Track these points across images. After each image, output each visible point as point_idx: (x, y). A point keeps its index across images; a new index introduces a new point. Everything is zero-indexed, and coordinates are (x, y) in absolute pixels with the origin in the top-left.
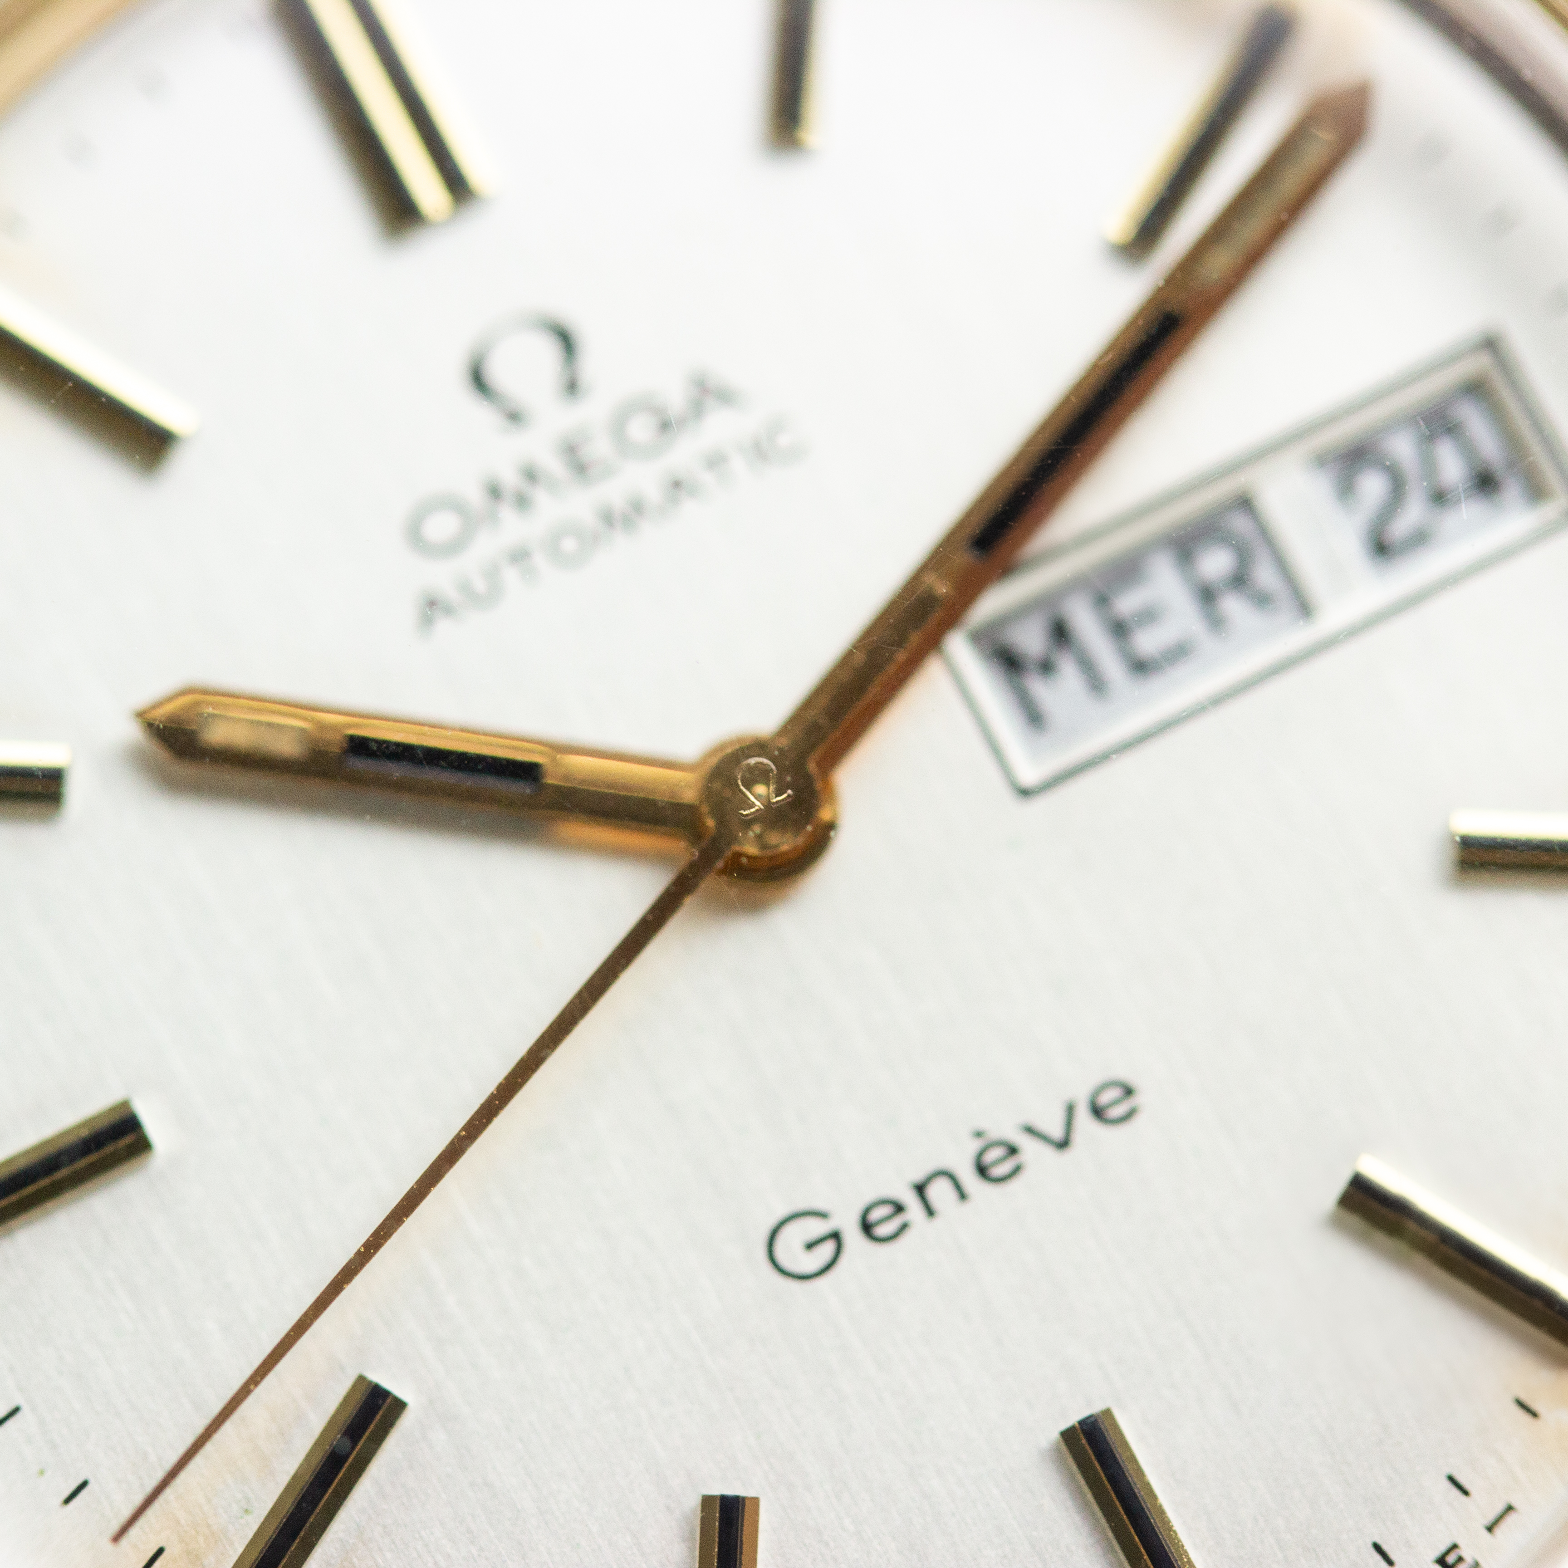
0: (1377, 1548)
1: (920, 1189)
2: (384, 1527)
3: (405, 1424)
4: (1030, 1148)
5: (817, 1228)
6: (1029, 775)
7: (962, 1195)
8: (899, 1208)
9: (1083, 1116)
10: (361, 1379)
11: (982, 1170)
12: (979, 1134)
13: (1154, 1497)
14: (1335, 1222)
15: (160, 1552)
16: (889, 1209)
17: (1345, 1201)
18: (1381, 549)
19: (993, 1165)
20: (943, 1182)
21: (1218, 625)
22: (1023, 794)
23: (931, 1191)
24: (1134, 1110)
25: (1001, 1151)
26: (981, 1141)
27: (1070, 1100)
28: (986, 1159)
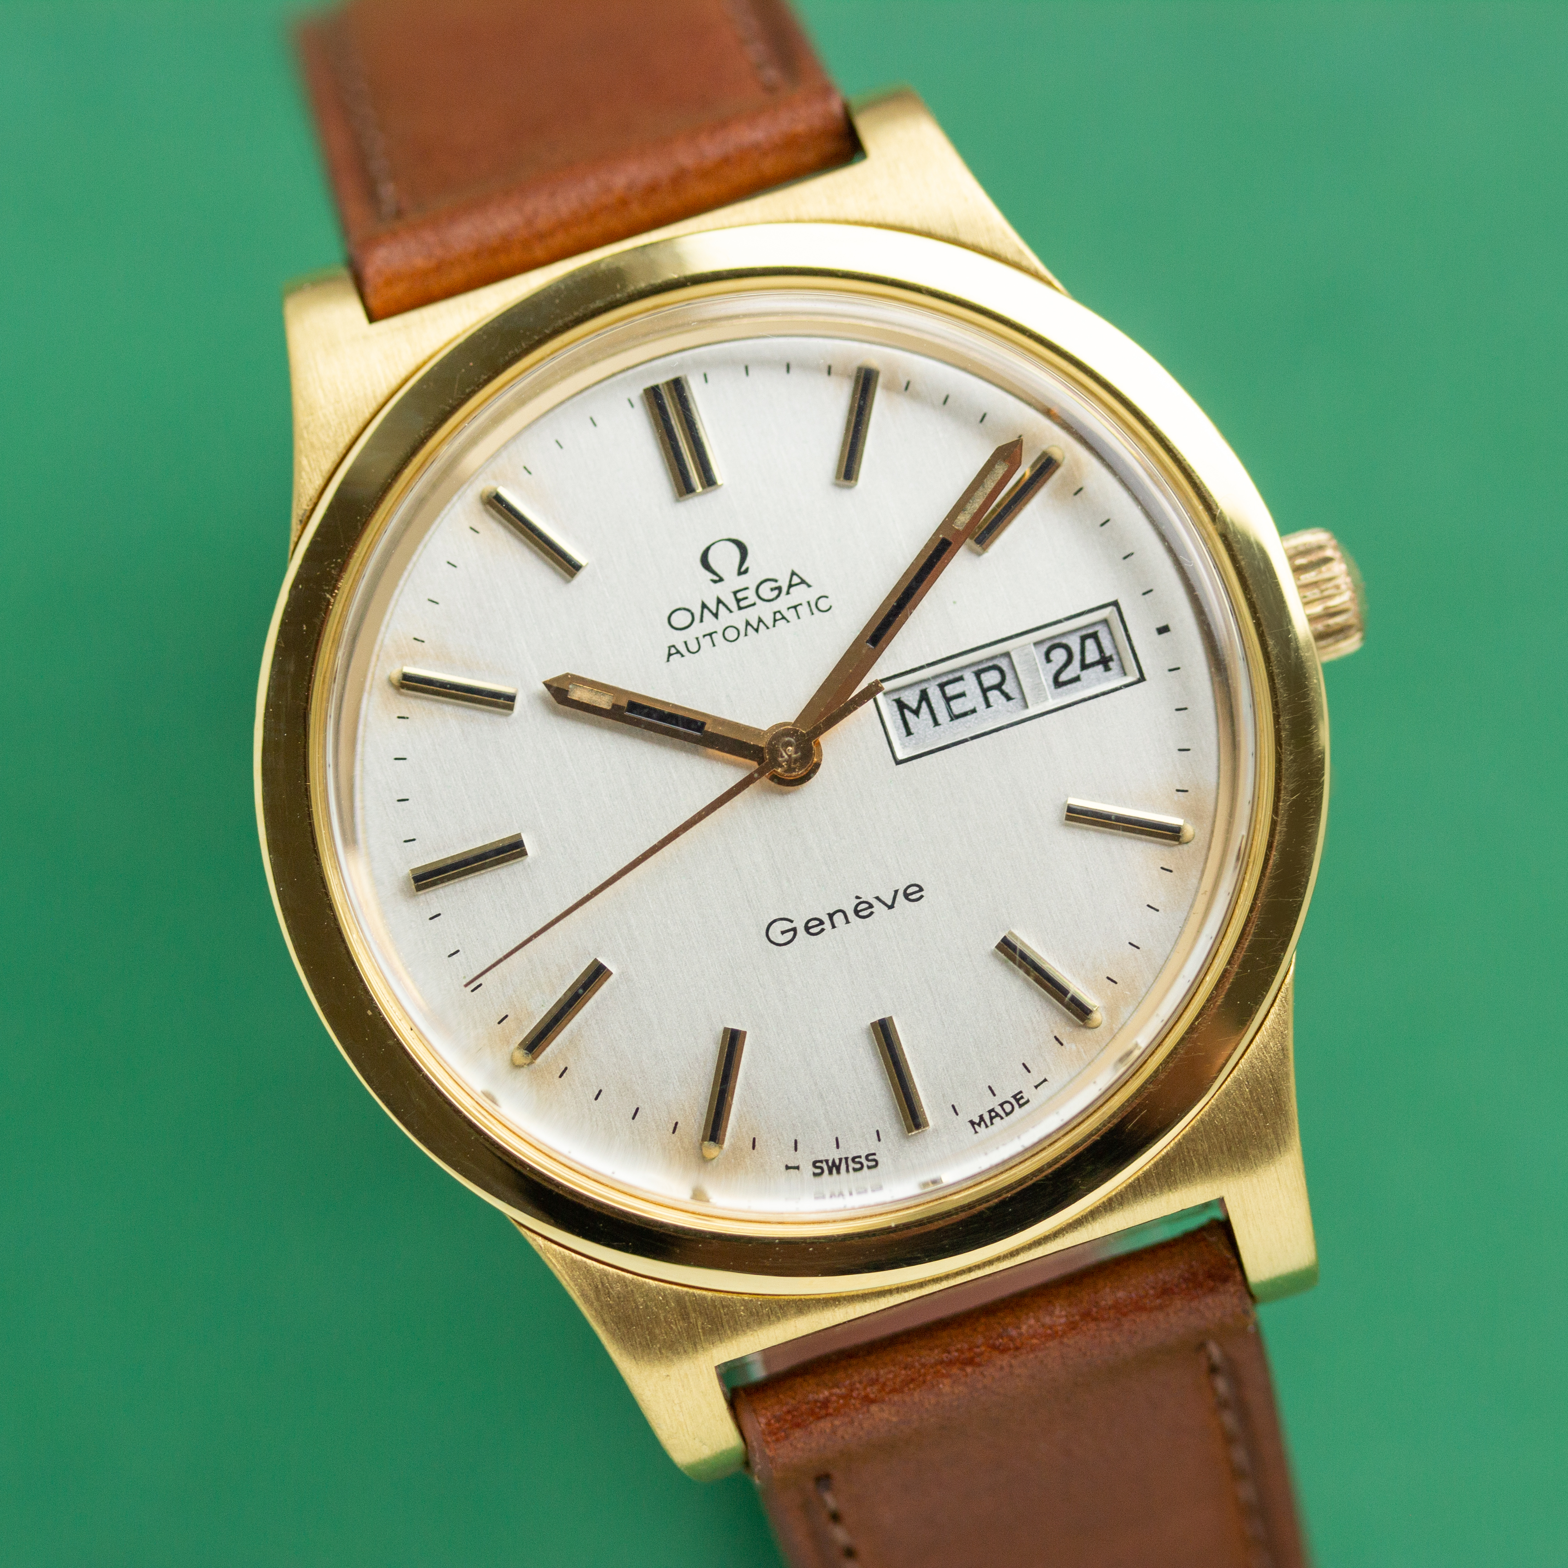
0: (990, 1088)
1: (831, 916)
2: (596, 1020)
3: (611, 979)
4: (877, 906)
5: (787, 925)
6: (900, 756)
7: (848, 922)
8: (822, 923)
9: (900, 896)
10: (595, 960)
11: (857, 912)
12: (857, 897)
13: (904, 1055)
14: (994, 954)
15: (506, 1016)
16: (817, 922)
17: (998, 947)
18: (1058, 683)
19: (861, 910)
20: (840, 915)
21: (988, 705)
22: (898, 762)
23: (835, 917)
24: (922, 897)
25: (865, 906)
26: (859, 901)
27: (896, 889)
28: (860, 908)
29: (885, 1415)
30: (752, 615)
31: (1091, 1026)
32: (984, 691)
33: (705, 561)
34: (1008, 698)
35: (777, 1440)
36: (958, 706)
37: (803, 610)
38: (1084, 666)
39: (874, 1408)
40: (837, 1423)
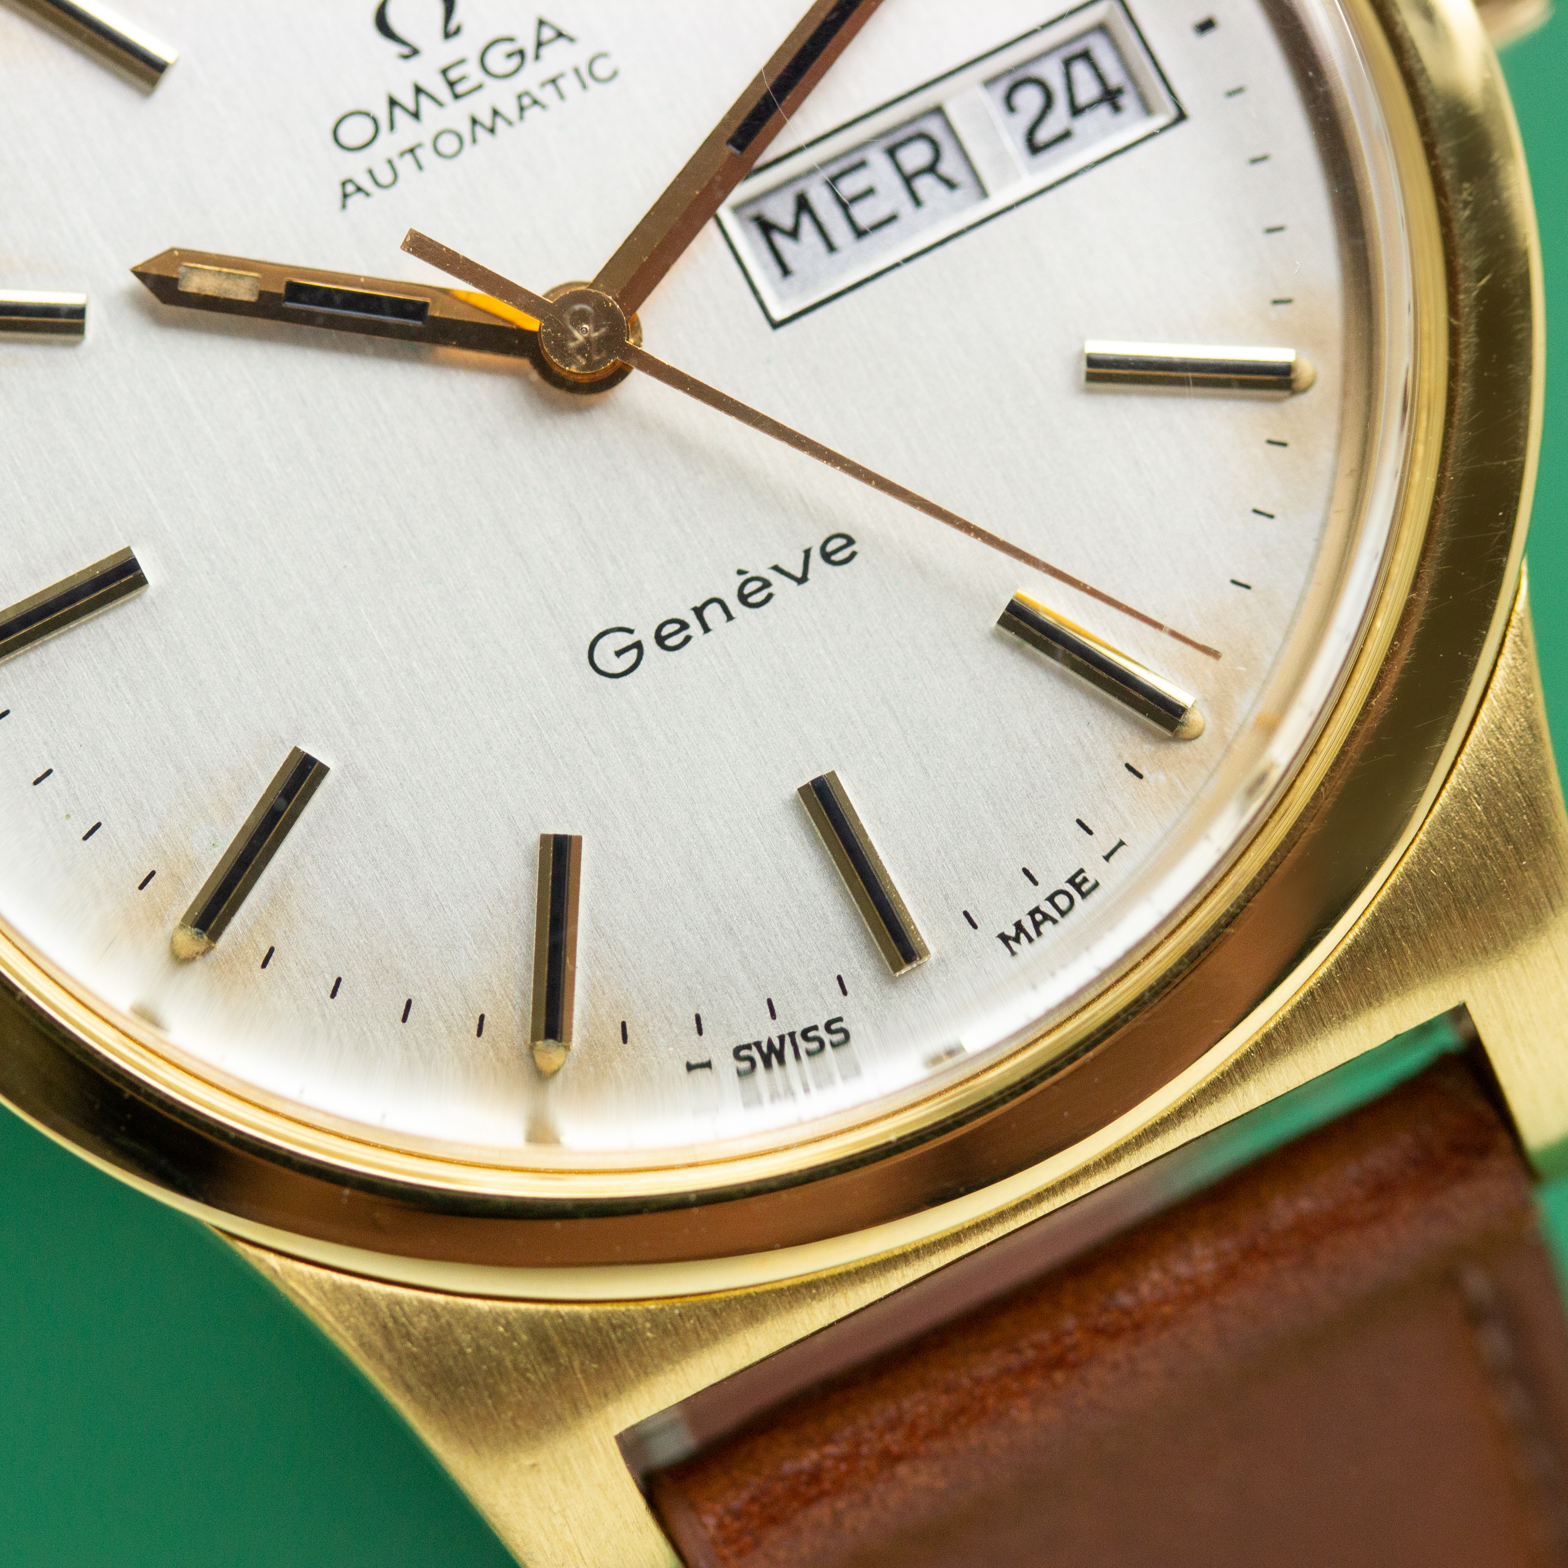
0: (1026, 871)
1: (699, 612)
2: (313, 856)
3: (328, 781)
4: (778, 582)
5: (625, 640)
6: (778, 314)
7: (730, 617)
8: (684, 626)
9: (816, 558)
10: (296, 750)
11: (743, 598)
12: (741, 572)
13: (866, 836)
14: (997, 636)
15: (153, 874)
16: (676, 627)
17: (1004, 621)
18: (1034, 148)
19: (751, 594)
20: (715, 606)
21: (917, 202)
22: (776, 325)
23: (707, 614)
24: (853, 555)
25: (756, 585)
26: (743, 578)
27: (807, 547)
28: (747, 590)
29: (923, 1479)
30: (479, 104)
31: (1188, 736)
32: (908, 180)
33: (382, 25)
34: (950, 184)
35: (741, 1553)
36: (864, 214)
37: (569, 84)
38: (1076, 111)
39: (902, 1470)
40: (840, 1504)
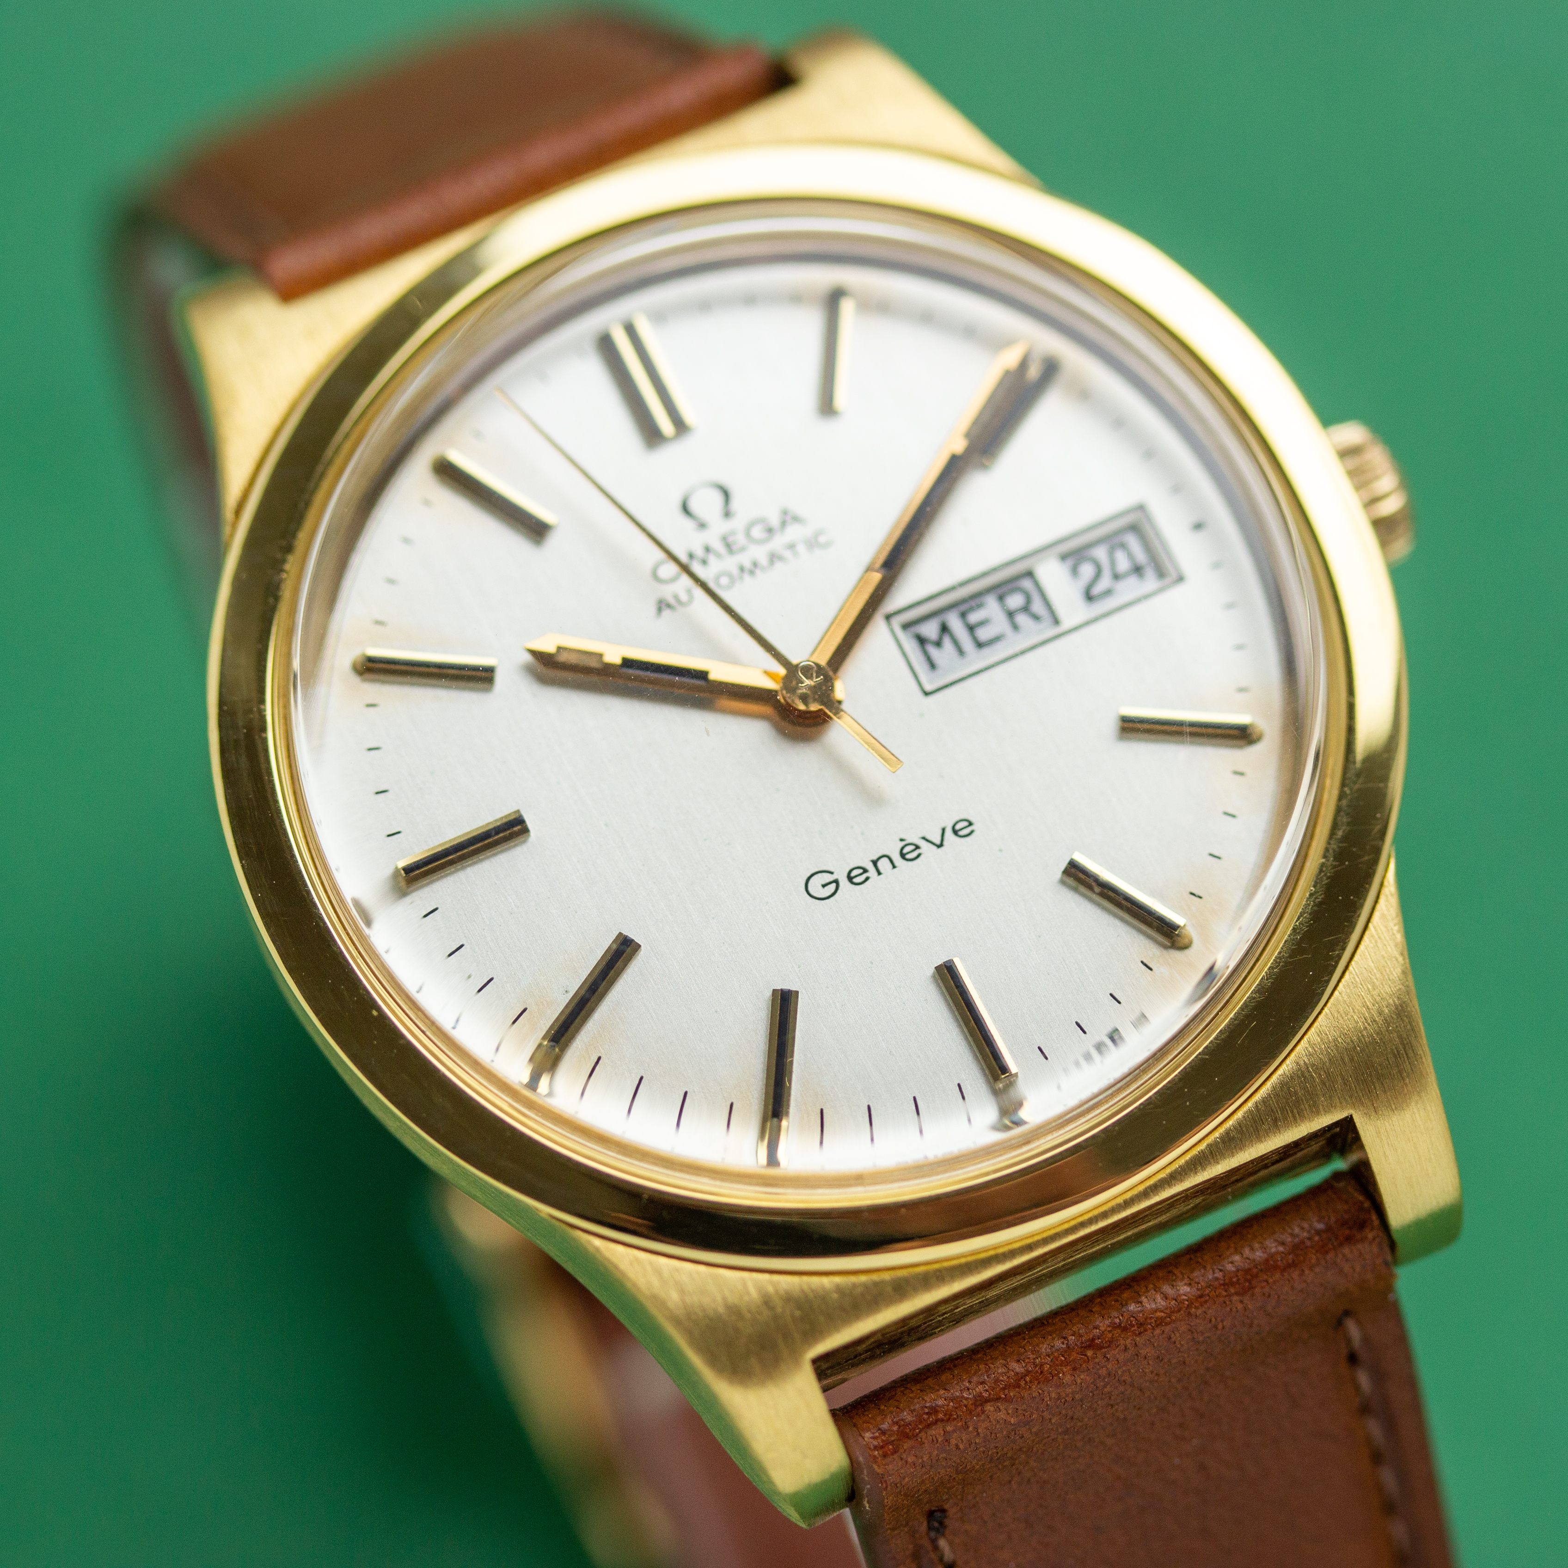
0: (1078, 1024)
1: (875, 863)
3: (639, 956)
4: (924, 846)
5: (828, 878)
6: (929, 686)
7: (894, 866)
8: (865, 871)
9: (949, 833)
10: (620, 934)
11: (903, 856)
12: (902, 840)
14: (1061, 881)
15: (524, 1011)
16: (861, 871)
17: (1066, 872)
18: (1089, 597)
19: (908, 853)
20: (885, 860)
21: (1015, 627)
22: (927, 694)
23: (879, 864)
24: (972, 832)
25: (912, 847)
26: (903, 843)
27: (943, 826)
28: (905, 851)
29: (1002, 1415)
30: (745, 559)
31: (1181, 944)
32: (1011, 615)
33: (685, 509)
34: (1036, 618)
35: (885, 1456)
36: (983, 634)
37: (801, 548)
38: (1116, 577)
39: (989, 1407)
40: (949, 1428)
